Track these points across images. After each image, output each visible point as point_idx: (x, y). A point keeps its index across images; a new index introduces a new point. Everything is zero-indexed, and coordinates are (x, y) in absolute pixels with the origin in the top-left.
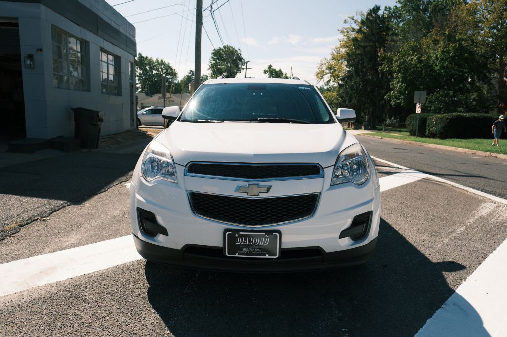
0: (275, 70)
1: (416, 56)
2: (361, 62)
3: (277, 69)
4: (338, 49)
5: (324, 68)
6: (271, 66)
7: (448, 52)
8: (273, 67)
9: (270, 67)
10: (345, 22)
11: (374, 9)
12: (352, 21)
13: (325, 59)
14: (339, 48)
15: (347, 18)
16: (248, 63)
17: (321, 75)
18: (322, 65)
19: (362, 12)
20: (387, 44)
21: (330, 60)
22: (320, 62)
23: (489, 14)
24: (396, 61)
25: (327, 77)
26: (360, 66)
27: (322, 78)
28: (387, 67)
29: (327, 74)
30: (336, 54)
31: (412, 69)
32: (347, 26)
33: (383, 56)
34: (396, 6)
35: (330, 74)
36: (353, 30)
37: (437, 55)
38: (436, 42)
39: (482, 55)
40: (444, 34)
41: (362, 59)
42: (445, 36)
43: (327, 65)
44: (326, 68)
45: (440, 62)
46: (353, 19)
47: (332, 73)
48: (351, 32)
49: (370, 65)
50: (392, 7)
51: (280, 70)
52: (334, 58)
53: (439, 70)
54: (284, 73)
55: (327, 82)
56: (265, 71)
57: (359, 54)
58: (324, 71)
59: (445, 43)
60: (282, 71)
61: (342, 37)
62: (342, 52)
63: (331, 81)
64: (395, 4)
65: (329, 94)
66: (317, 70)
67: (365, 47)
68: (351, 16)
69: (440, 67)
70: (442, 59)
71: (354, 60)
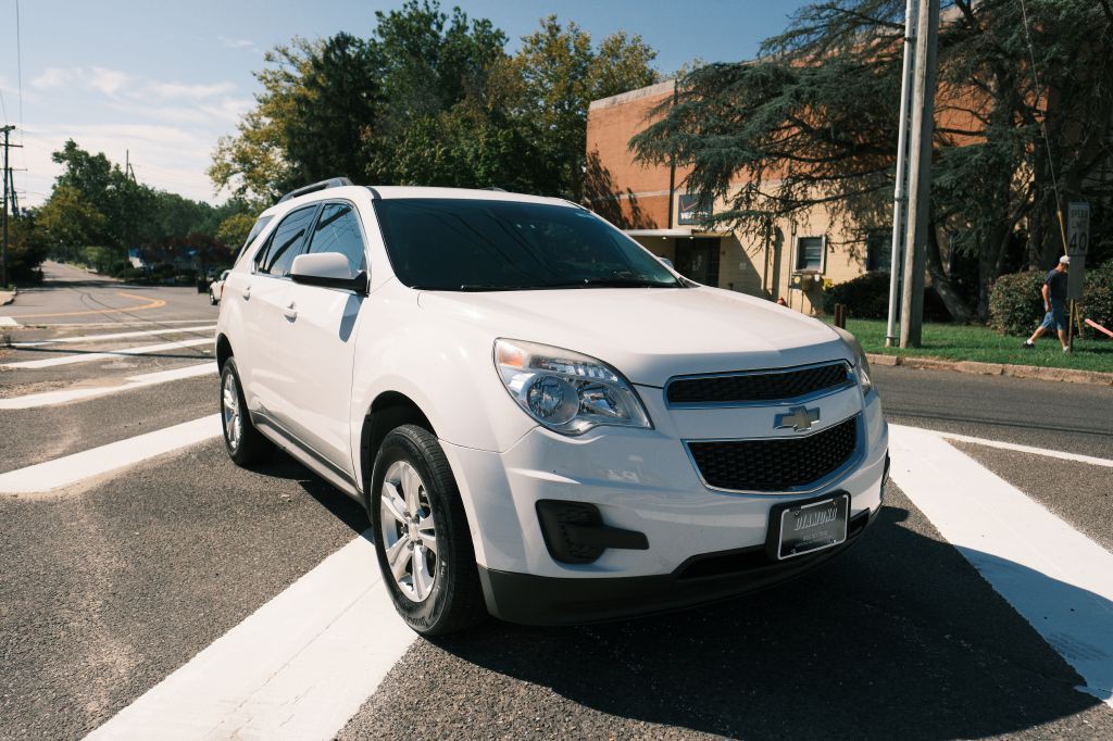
0: (86, 154)
1: (440, 147)
2: (321, 152)
3: (93, 153)
4: (255, 118)
5: (228, 158)
6: (74, 145)
7: (497, 145)
8: (81, 147)
9: (71, 146)
10: (269, 58)
11: (337, 39)
12: (284, 59)
13: (230, 138)
14: (259, 115)
15: (272, 51)
16: (12, 132)
17: (221, 174)
18: (222, 151)
19: (305, 40)
20: (377, 117)
21: (240, 141)
22: (217, 145)
23: (550, 81)
24: (402, 155)
25: (236, 181)
26: (320, 161)
27: (224, 180)
28: (382, 167)
29: (235, 172)
30: (251, 129)
31: (435, 174)
32: (274, 67)
33: (373, 142)
34: (373, 40)
35: (243, 173)
36: (289, 78)
37: (477, 150)
38: (469, 123)
39: (551, 156)
40: (485, 109)
41: (324, 146)
42: (487, 114)
43: (234, 151)
44: (234, 160)
45: (484, 162)
46: (286, 55)
47: (250, 170)
48: (284, 83)
49: (342, 160)
50: (366, 41)
51: (102, 156)
52: (247, 138)
53: (482, 178)
54: (113, 165)
55: (239, 190)
56: (56, 154)
57: (314, 134)
58: (228, 166)
59: (487, 127)
60: (108, 158)
61: (264, 91)
62: (264, 124)
63: (249, 190)
64: (372, 36)
65: (243, 219)
66: (211, 164)
67: (326, 121)
68: (282, 46)
69: (485, 172)
70: (487, 158)
71: (304, 146)
